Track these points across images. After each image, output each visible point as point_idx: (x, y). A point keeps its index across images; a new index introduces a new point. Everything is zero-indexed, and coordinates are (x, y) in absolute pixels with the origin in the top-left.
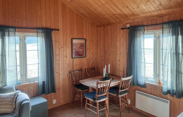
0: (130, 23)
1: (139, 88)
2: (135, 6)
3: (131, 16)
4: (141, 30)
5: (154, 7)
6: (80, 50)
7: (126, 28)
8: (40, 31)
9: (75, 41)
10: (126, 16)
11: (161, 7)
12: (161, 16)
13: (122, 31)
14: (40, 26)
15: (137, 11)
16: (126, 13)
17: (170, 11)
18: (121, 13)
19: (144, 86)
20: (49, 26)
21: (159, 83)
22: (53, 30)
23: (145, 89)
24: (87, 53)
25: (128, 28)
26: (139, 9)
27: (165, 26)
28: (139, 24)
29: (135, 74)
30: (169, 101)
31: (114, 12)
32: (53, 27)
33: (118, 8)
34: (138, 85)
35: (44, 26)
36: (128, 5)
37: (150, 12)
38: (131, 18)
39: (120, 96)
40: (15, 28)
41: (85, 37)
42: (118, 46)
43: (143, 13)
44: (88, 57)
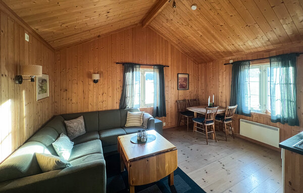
0: (233, 59)
1: (243, 116)
2: (240, 43)
3: (235, 52)
4: (245, 65)
5: (262, 43)
6: (184, 83)
7: (230, 64)
8: (156, 67)
9: (180, 76)
10: (230, 53)
11: (269, 43)
12: (268, 51)
13: (225, 66)
14: (155, 64)
15: (242, 47)
16: (230, 50)
17: (279, 46)
18: (225, 51)
19: (250, 115)
20: (161, 63)
21: (266, 112)
22: (164, 66)
23: (251, 118)
24: (190, 86)
25: (232, 63)
26: (244, 46)
27: (273, 59)
28: (243, 59)
29: (240, 104)
30: (279, 129)
31: (218, 50)
32: (164, 64)
33: (222, 46)
34: (242, 114)
35: (158, 64)
36: (234, 43)
37: (256, 48)
38: (234, 54)
39: (225, 122)
40: (140, 65)
41: (188, 73)
42: (220, 80)
43: (249, 49)
44: (190, 90)
